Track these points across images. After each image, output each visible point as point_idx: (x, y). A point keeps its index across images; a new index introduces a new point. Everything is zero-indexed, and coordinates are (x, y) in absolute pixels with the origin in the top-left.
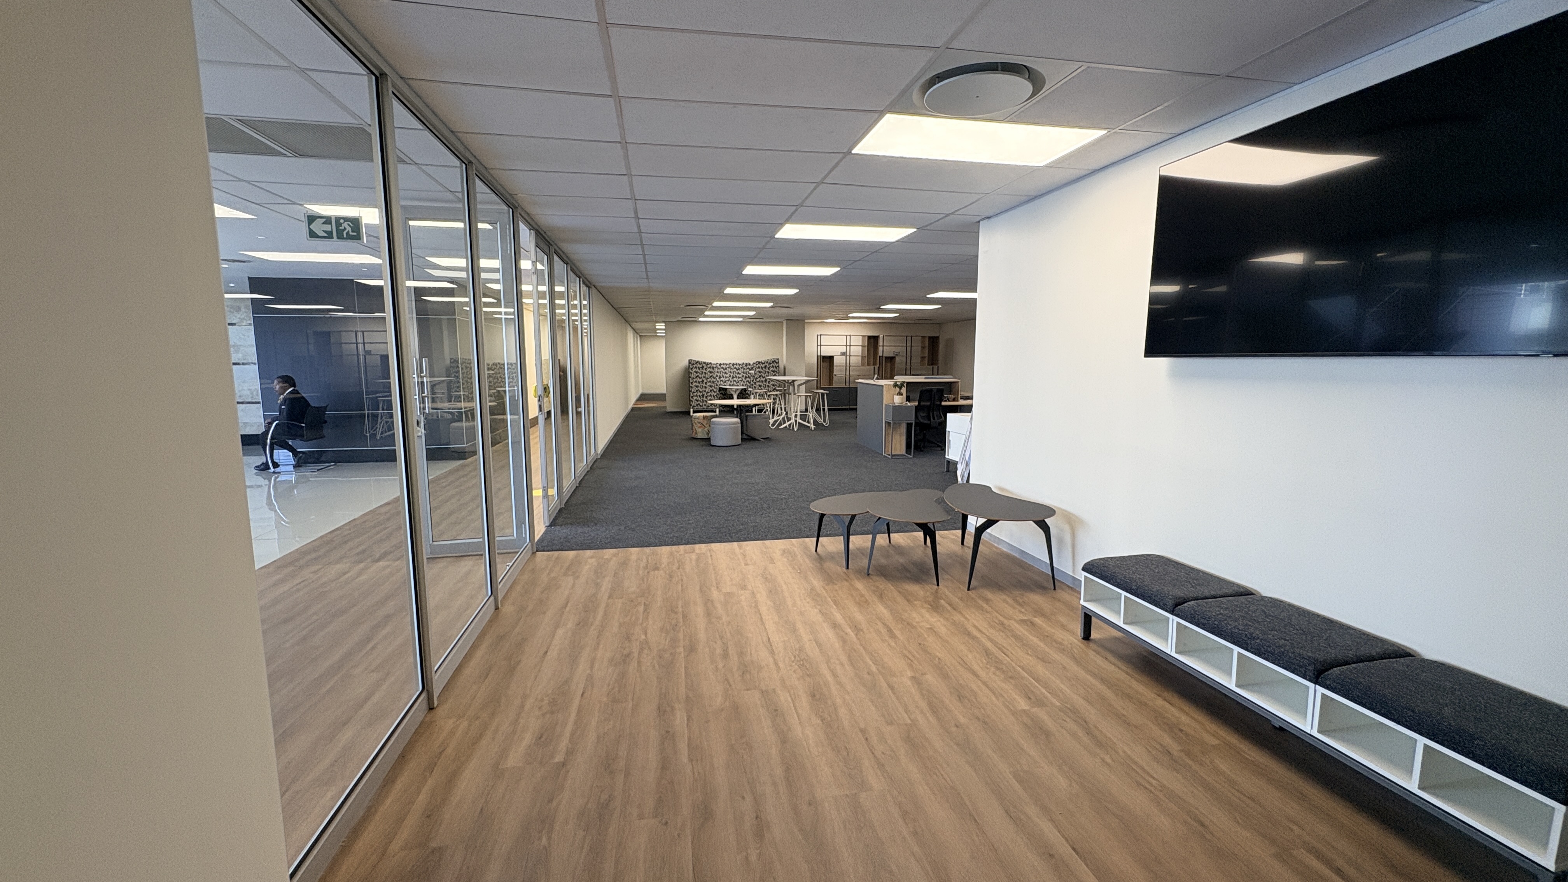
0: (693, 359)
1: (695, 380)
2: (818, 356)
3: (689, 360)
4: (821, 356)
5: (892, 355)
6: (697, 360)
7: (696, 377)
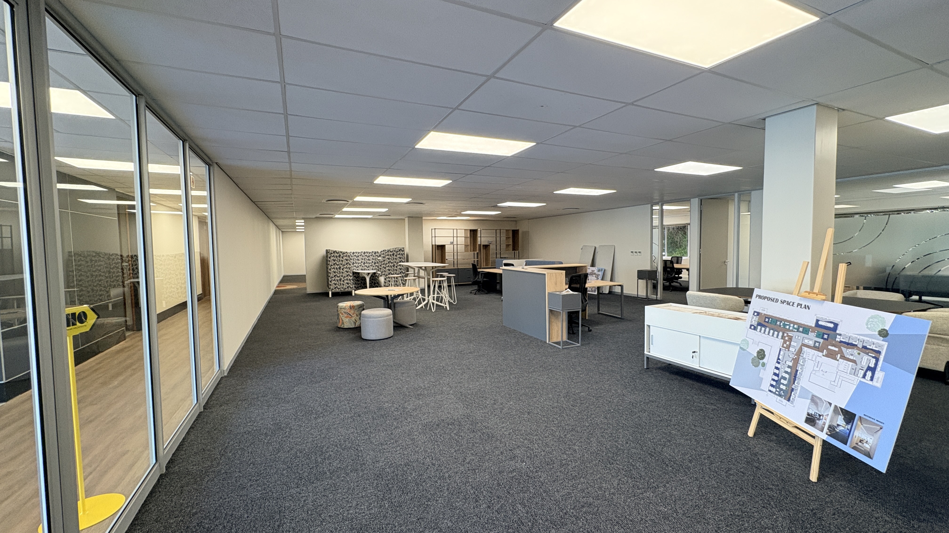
0: (331, 249)
1: (333, 267)
2: (432, 245)
3: (327, 250)
4: (435, 245)
5: (487, 244)
6: (334, 250)
7: (334, 264)
